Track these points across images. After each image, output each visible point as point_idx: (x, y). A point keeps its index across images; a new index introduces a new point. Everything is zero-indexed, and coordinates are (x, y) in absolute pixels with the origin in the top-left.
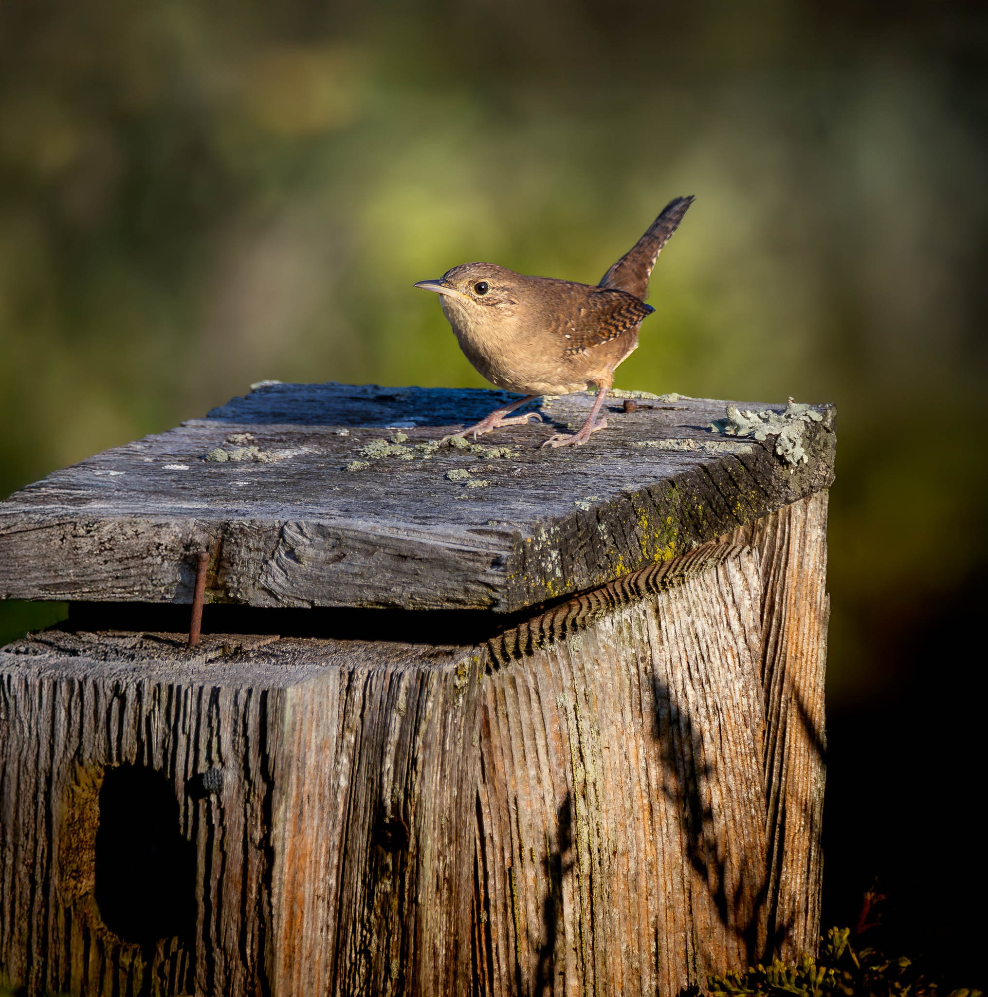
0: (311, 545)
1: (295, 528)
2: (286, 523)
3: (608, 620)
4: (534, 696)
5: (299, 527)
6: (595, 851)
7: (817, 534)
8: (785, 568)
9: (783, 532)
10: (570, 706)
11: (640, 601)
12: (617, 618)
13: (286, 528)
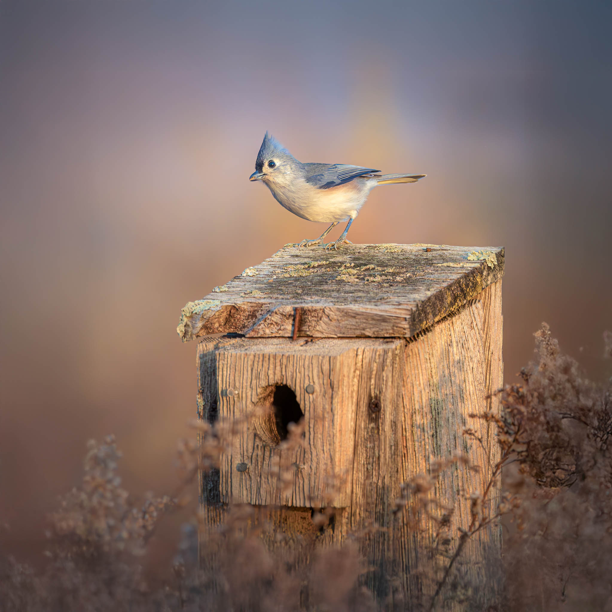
0: (335, 315)
1: (329, 309)
2: (325, 307)
3: (438, 327)
4: (418, 355)
5: (330, 309)
6: (436, 409)
7: (499, 294)
8: (489, 307)
9: (489, 294)
10: (428, 358)
11: (447, 320)
12: (441, 327)
13: (325, 309)
